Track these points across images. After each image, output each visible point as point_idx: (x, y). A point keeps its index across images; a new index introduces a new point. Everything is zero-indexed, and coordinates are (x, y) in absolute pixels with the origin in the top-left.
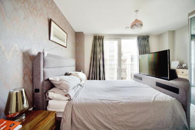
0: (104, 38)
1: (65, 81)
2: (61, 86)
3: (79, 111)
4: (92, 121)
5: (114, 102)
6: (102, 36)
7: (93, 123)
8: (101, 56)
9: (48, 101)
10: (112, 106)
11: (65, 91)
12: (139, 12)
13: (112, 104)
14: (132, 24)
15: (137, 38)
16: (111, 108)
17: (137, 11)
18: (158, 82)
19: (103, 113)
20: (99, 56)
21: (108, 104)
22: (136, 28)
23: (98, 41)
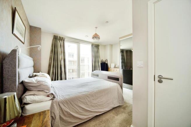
0: (65, 39)
1: (43, 82)
2: (40, 87)
3: (65, 105)
4: (76, 110)
5: (90, 92)
6: (63, 38)
7: (78, 112)
8: (62, 56)
9: (24, 107)
10: (90, 95)
11: (47, 91)
12: (97, 28)
13: (89, 93)
14: (93, 36)
15: (91, 45)
16: (89, 96)
17: (96, 28)
18: (109, 76)
19: (85, 101)
20: (60, 57)
21: (87, 94)
22: (95, 39)
23: (58, 42)
